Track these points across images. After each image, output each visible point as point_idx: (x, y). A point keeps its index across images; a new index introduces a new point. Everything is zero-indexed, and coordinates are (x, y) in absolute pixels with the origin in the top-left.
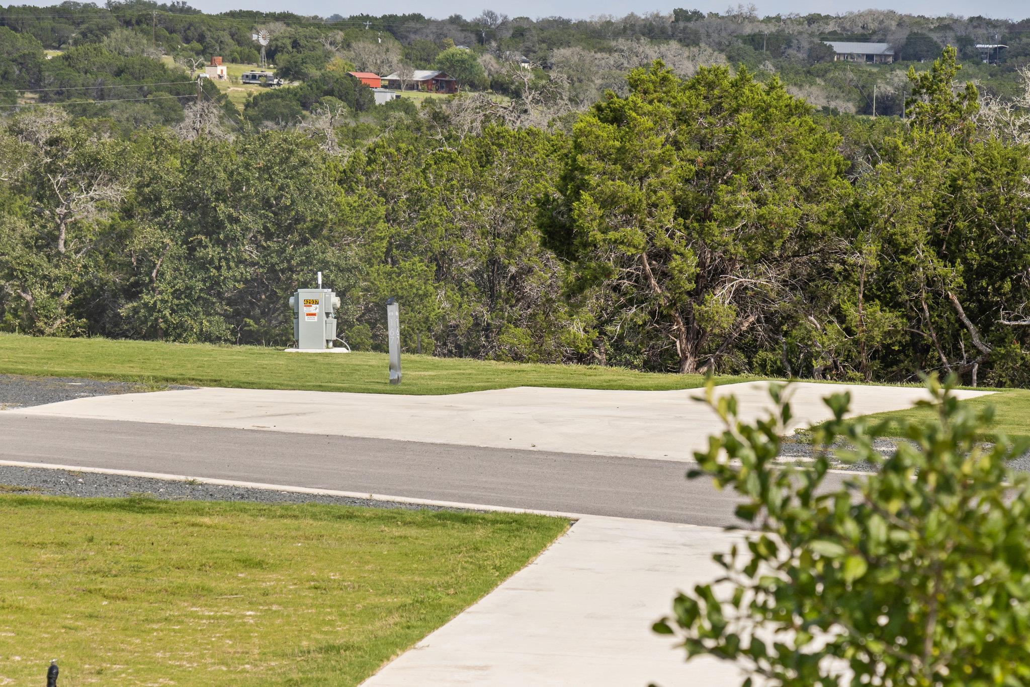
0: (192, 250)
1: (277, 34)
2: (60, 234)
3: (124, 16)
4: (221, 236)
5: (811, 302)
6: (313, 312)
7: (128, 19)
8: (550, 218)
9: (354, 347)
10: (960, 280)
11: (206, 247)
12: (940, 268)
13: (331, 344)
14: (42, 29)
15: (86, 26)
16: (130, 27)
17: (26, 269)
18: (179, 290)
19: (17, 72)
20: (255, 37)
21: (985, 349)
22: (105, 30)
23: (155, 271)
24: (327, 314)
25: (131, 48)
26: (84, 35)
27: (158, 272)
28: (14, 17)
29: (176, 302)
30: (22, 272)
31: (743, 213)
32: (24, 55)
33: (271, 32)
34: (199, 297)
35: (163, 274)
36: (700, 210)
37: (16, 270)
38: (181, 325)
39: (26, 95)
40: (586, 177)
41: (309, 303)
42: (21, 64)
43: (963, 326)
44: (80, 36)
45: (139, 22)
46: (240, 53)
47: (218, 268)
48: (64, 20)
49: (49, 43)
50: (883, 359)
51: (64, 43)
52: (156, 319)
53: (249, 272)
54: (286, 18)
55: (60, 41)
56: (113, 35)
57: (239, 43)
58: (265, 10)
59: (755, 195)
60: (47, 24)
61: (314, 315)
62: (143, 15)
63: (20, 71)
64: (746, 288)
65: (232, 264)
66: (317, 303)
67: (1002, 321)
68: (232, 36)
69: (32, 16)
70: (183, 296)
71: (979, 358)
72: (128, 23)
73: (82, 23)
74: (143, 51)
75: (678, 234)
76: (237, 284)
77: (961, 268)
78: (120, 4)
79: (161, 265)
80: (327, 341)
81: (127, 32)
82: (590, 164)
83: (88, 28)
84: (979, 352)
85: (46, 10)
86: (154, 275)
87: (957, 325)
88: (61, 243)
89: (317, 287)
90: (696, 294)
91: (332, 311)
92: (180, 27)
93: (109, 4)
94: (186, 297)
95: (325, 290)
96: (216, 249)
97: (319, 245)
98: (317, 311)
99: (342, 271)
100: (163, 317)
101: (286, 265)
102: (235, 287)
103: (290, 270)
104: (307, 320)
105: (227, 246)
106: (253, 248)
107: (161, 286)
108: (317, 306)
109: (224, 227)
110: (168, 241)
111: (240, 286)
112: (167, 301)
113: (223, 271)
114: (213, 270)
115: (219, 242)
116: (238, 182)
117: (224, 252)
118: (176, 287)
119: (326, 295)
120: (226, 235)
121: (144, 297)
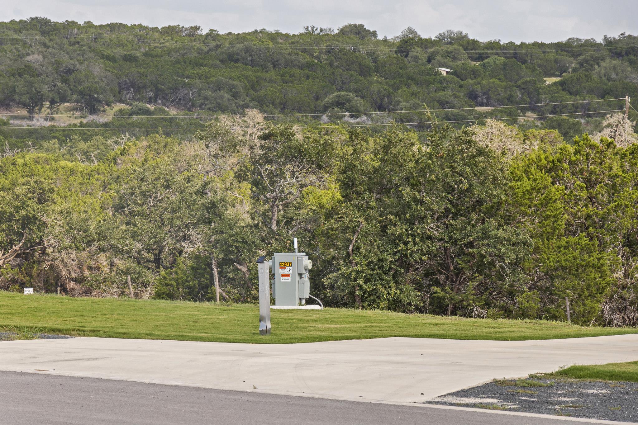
0: (384, 228)
2: (273, 216)
3: (616, 49)
4: (408, 216)
6: (287, 273)
7: (619, 50)
9: (327, 304)
11: (395, 225)
13: (304, 302)
14: (547, 61)
15: (582, 57)
16: (621, 58)
17: (240, 245)
18: (372, 262)
19: (520, 96)
22: (597, 60)
23: (351, 246)
24: (300, 275)
25: (617, 75)
26: (581, 65)
27: (354, 246)
28: (524, 51)
29: (370, 272)
30: (237, 247)
32: (526, 81)
34: (390, 269)
35: (358, 248)
37: (231, 246)
38: (374, 292)
39: (526, 114)
41: (283, 265)
42: (524, 89)
44: (578, 66)
45: (627, 54)
47: (406, 244)
48: (565, 53)
49: (552, 71)
51: (565, 72)
52: (354, 287)
53: (435, 247)
55: (561, 71)
56: (603, 64)
60: (551, 56)
61: (288, 276)
62: (631, 47)
63: (522, 94)
65: (418, 240)
66: (290, 265)
69: (540, 51)
70: (376, 268)
72: (618, 55)
73: (580, 55)
74: (626, 78)
76: (423, 257)
78: (614, 39)
79: (356, 241)
80: (300, 299)
81: (616, 62)
83: (584, 59)
85: (551, 45)
86: (350, 249)
88: (274, 223)
91: (304, 272)
93: (605, 38)
94: (379, 268)
95: (299, 254)
96: (404, 227)
97: (492, 223)
98: (291, 272)
99: (514, 245)
100: (359, 286)
101: (466, 241)
102: (421, 259)
103: (471, 245)
104: (282, 280)
105: (414, 224)
106: (437, 226)
107: (357, 259)
108: (291, 268)
109: (410, 207)
110: (362, 220)
111: (426, 258)
112: (362, 272)
113: (410, 246)
114: (401, 245)
115: (406, 221)
116: (422, 169)
117: (412, 229)
118: (370, 260)
119: (299, 259)
120: (412, 216)
121: (343, 268)
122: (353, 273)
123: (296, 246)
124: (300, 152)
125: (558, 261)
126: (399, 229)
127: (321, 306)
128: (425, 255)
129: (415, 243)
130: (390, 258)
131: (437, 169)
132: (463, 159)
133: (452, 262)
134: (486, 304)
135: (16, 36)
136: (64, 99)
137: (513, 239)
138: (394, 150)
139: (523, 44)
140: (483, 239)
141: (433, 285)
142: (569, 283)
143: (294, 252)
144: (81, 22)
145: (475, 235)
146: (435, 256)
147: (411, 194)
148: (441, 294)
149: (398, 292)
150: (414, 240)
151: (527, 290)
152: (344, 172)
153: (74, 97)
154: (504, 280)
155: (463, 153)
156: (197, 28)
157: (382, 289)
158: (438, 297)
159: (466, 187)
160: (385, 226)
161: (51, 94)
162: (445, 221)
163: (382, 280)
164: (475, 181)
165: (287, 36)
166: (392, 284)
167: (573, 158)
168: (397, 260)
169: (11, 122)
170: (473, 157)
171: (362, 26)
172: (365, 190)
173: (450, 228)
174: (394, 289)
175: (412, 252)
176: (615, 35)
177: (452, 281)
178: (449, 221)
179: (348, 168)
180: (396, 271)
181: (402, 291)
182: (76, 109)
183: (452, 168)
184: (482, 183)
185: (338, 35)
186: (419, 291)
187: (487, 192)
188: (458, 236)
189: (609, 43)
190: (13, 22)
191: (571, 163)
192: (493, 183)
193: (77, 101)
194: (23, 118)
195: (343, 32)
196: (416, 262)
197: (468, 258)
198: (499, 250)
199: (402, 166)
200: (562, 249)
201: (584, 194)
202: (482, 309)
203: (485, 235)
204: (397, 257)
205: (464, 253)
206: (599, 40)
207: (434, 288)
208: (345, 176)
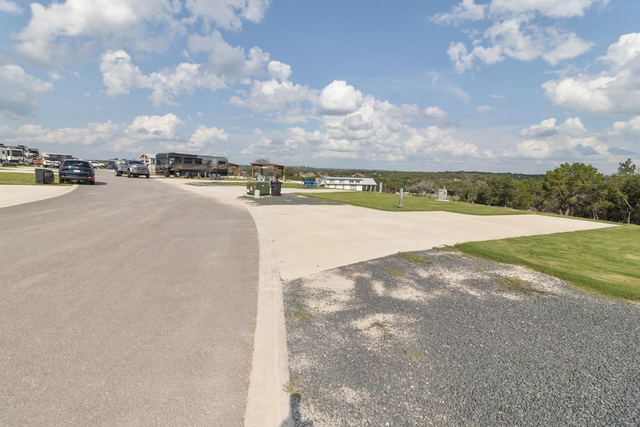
10: (627, 198)
12: (623, 195)
21: (633, 210)
31: (579, 185)
41: (440, 191)
43: (627, 205)
59: (582, 182)
64: (579, 197)
77: (628, 195)
90: (569, 197)
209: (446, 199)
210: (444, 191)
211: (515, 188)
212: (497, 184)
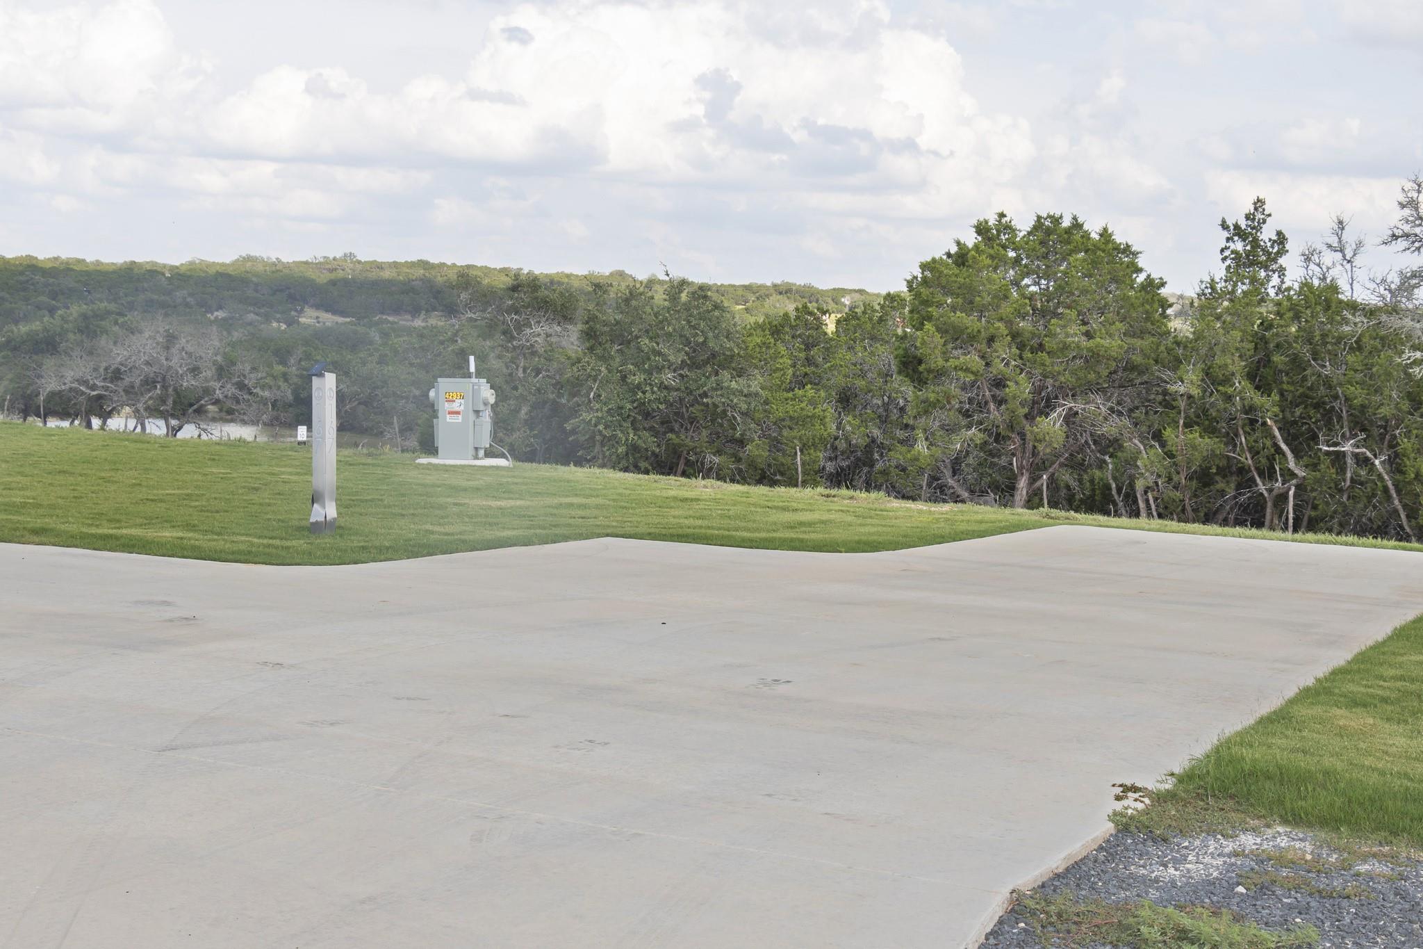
0: (624, 378)
1: (855, 299)
4: (646, 366)
5: (1136, 426)
6: (457, 409)
8: (904, 349)
10: (1276, 409)
11: (634, 375)
12: (1258, 399)
13: (481, 453)
14: (737, 295)
18: (612, 409)
20: (843, 300)
21: (1301, 473)
22: (767, 296)
23: (592, 394)
24: (477, 412)
26: (758, 298)
27: (595, 393)
29: (609, 418)
31: (1073, 345)
33: (852, 298)
34: (629, 416)
35: (599, 396)
36: (1034, 342)
40: (930, 309)
41: (451, 397)
43: (1278, 450)
44: (755, 299)
45: (786, 293)
46: (837, 309)
47: (644, 393)
49: (740, 302)
50: (1199, 479)
51: (747, 302)
53: (672, 396)
54: (861, 292)
55: (744, 301)
56: (771, 298)
57: (837, 304)
58: (850, 288)
59: (1084, 329)
60: (740, 292)
61: (458, 413)
64: (1077, 413)
66: (462, 397)
67: (1321, 447)
68: (833, 300)
70: (616, 414)
71: (1294, 482)
72: (781, 293)
73: (757, 292)
75: (1013, 363)
76: (660, 406)
77: (1277, 398)
79: (597, 389)
80: (476, 449)
81: (779, 297)
82: (933, 297)
83: (759, 295)
84: (1293, 475)
86: (592, 397)
87: (1273, 450)
89: (469, 376)
90: (1029, 417)
91: (482, 407)
92: (807, 295)
94: (618, 415)
95: (476, 381)
96: (643, 377)
97: (725, 375)
98: (462, 408)
99: (745, 396)
100: (600, 432)
101: (701, 391)
102: (658, 408)
103: (705, 395)
104: (448, 420)
105: (652, 374)
106: (674, 377)
107: (598, 406)
108: (462, 401)
109: (649, 359)
110: (603, 369)
111: (662, 407)
112: (602, 418)
113: (647, 395)
114: (640, 394)
115: (645, 371)
116: (661, 322)
117: (650, 379)
118: (610, 407)
119: (475, 387)
120: (650, 365)
121: (584, 414)
122: (594, 419)
123: (472, 369)
124: (546, 302)
125: (787, 412)
126: (638, 379)
127: (507, 459)
128: (661, 404)
129: (653, 393)
130: (629, 406)
131: (674, 322)
132: (699, 313)
133: (687, 411)
134: (718, 451)
135: (408, 271)
136: (434, 309)
137: (745, 391)
138: (634, 303)
139: (722, 285)
140: (716, 389)
141: (667, 433)
142: (794, 433)
143: (470, 377)
144: (449, 263)
145: (709, 386)
146: (671, 405)
147: (650, 345)
148: (677, 441)
149: (636, 438)
150: (652, 389)
151: (756, 439)
152: (587, 323)
153: (441, 308)
154: (736, 429)
155: (699, 308)
156: (521, 269)
157: (620, 435)
158: (673, 444)
159: (701, 340)
160: (626, 377)
161: (426, 306)
162: (682, 372)
163: (621, 426)
164: (710, 334)
165: (577, 276)
166: (630, 431)
167: (794, 323)
168: (635, 408)
169: (401, 322)
170: (709, 312)
171: (624, 271)
172: (607, 340)
173: (685, 379)
174: (631, 436)
175: (650, 400)
176: (778, 282)
177: (686, 429)
178: (685, 372)
179: (591, 319)
180: (635, 418)
181: (640, 437)
182: (442, 316)
183: (689, 322)
184: (716, 337)
185: (608, 276)
186: (656, 437)
187: (721, 346)
188: (693, 387)
189: (775, 286)
190: (406, 262)
191: (792, 327)
192: (727, 337)
193: (442, 311)
194: (408, 320)
195: (612, 274)
196: (653, 409)
197: (703, 408)
198: (732, 401)
199: (642, 318)
200: (789, 401)
201: (803, 355)
202: (714, 455)
203: (719, 386)
204: (635, 405)
205: (698, 403)
206: (769, 284)
207: (670, 435)
208: (587, 326)
209: (489, 454)
210: (475, 393)
211: (744, 364)
212: (645, 342)
